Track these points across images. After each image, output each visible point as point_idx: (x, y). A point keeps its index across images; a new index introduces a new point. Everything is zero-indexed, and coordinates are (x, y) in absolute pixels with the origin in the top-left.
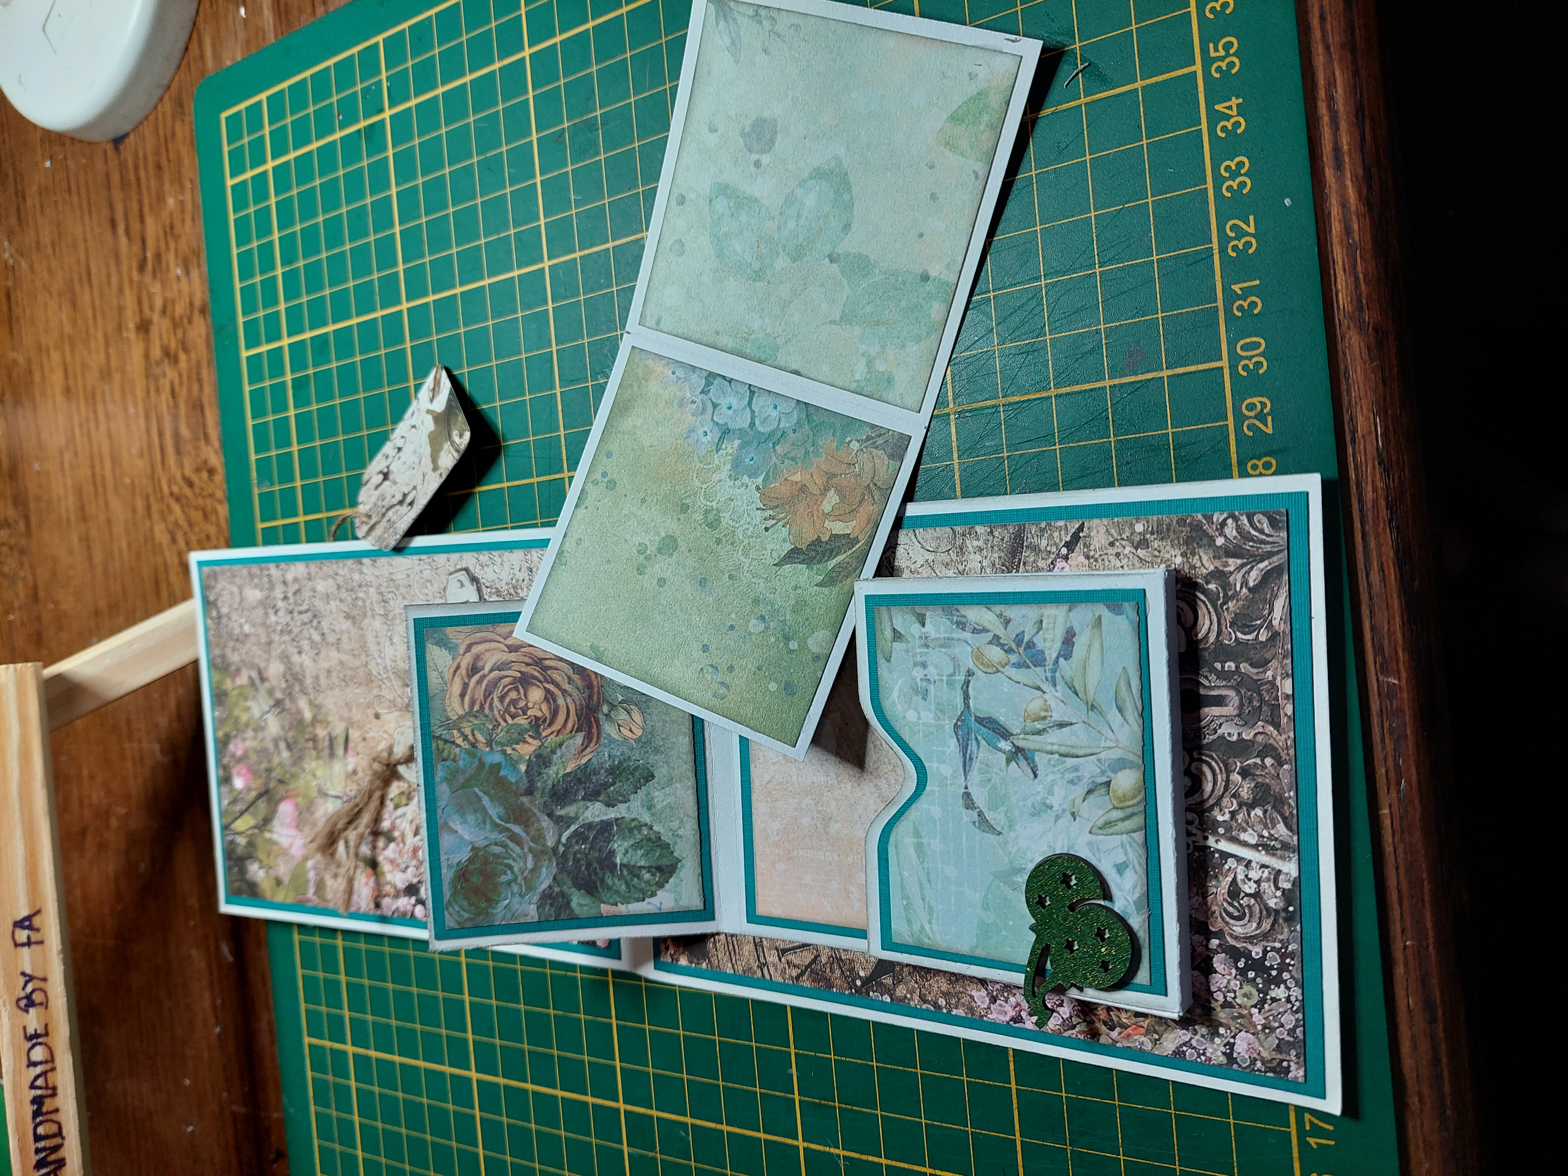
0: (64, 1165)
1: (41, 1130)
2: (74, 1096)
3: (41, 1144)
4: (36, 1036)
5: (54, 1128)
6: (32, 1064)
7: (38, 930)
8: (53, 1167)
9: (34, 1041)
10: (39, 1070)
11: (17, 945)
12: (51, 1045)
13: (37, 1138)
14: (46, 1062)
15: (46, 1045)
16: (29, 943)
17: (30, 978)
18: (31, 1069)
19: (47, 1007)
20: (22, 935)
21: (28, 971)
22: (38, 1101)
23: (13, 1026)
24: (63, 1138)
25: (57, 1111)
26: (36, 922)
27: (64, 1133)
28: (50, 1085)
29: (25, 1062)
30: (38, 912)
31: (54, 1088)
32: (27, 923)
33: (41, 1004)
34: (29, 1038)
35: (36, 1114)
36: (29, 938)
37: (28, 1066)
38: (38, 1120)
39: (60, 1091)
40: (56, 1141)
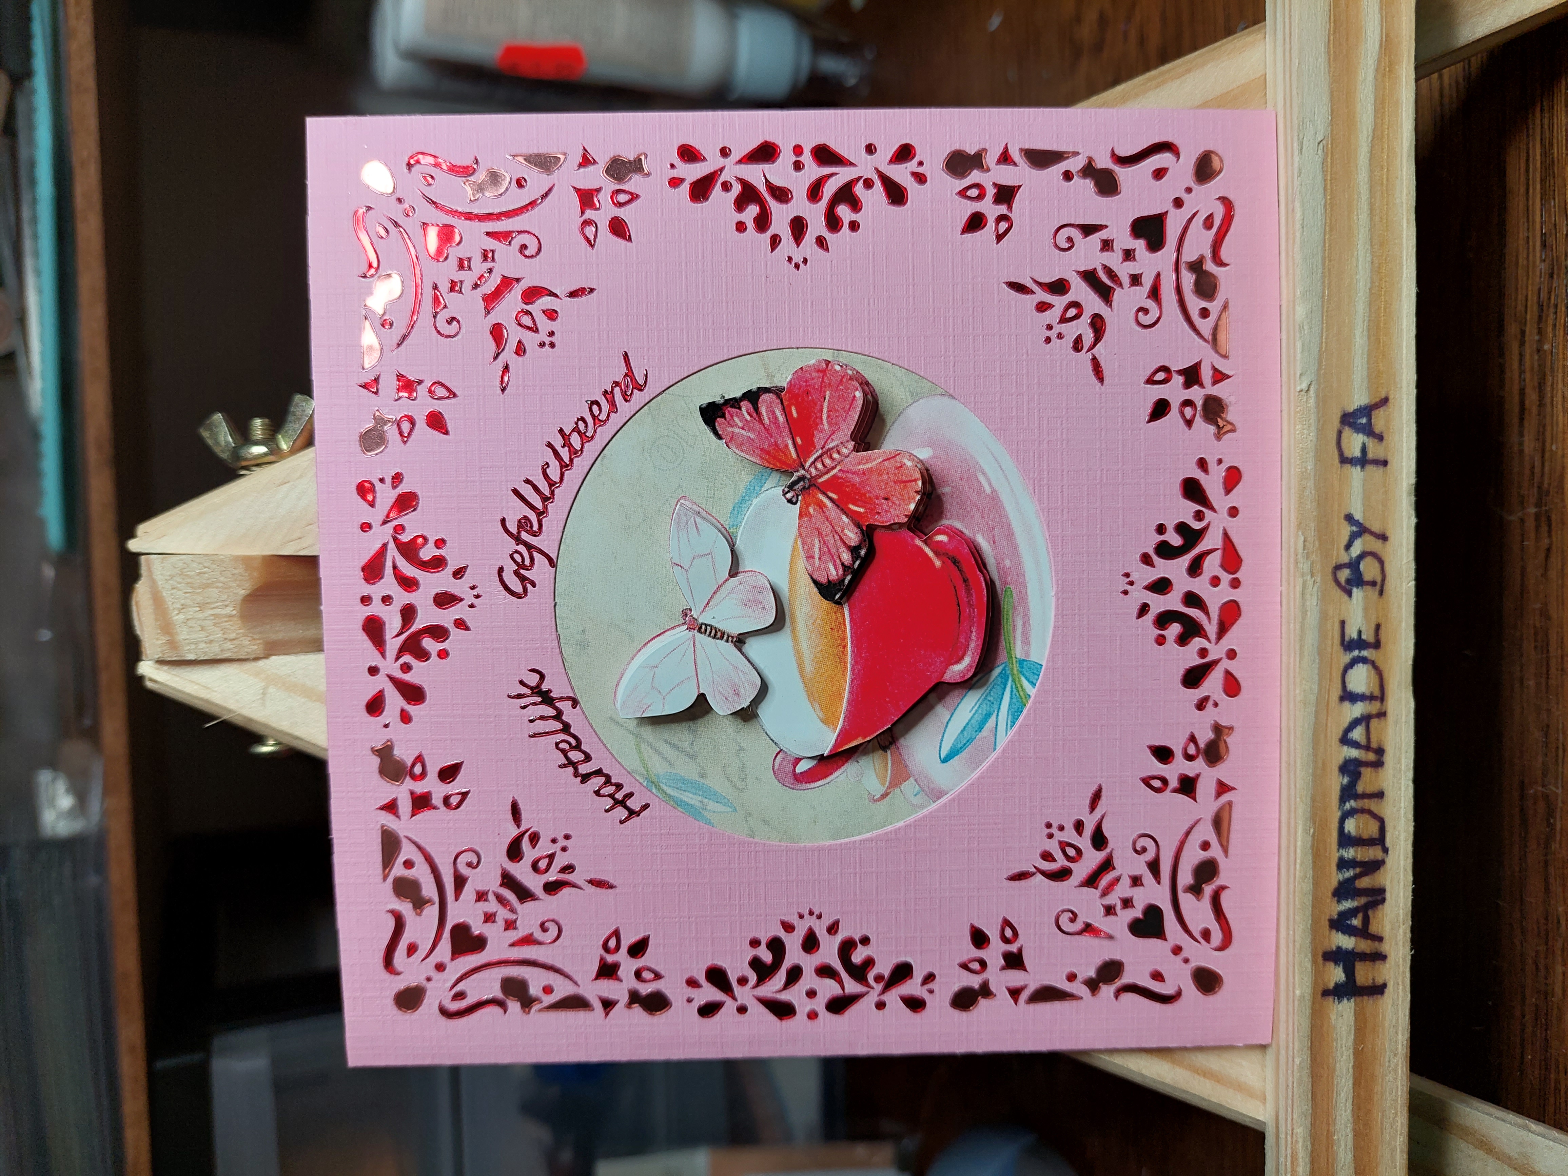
0: (1383, 900)
1: (1351, 826)
2: (1410, 774)
3: (1350, 853)
4: (1359, 643)
5: (1371, 829)
6: (1348, 697)
7: (1380, 438)
8: (1363, 900)
9: (1356, 653)
10: (1358, 709)
11: (1345, 460)
12: (1382, 667)
13: (1345, 840)
14: (1371, 698)
15: (1373, 664)
16: (1363, 461)
17: (1361, 530)
18: (1347, 704)
19: (1381, 593)
20: (1354, 443)
21: (1358, 516)
22: (1351, 769)
23: (1324, 616)
24: (1386, 850)
25: (1380, 795)
26: (1379, 421)
27: (1388, 843)
28: (1374, 745)
29: (1336, 692)
30: (1385, 401)
31: (1380, 751)
32: (1364, 421)
33: (1373, 584)
34: (1348, 645)
35: (1348, 793)
36: (1364, 450)
37: (1342, 699)
38: (1348, 806)
39: (1388, 758)
40: (1372, 853)
